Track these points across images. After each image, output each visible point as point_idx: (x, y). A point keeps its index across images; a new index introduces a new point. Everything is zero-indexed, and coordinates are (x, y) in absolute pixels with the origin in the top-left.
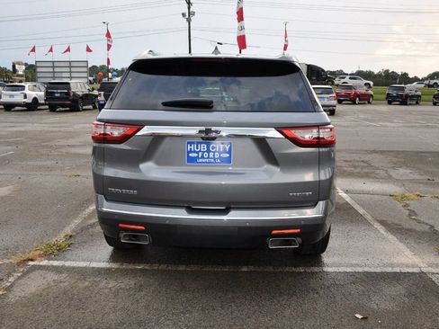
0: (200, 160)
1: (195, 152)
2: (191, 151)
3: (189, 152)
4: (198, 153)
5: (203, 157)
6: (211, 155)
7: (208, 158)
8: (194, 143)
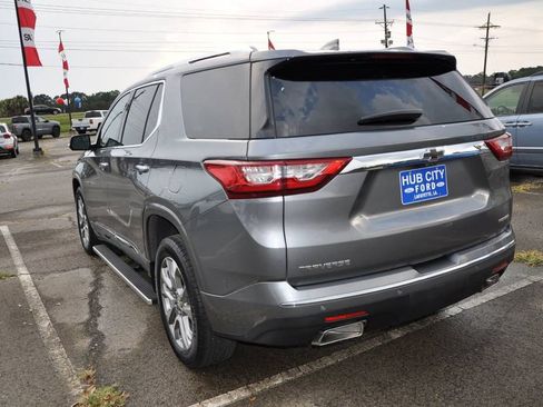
0: (418, 197)
1: (411, 186)
2: (406, 186)
3: (404, 188)
4: (413, 186)
5: (420, 192)
6: (428, 187)
7: (426, 191)
8: (408, 174)
